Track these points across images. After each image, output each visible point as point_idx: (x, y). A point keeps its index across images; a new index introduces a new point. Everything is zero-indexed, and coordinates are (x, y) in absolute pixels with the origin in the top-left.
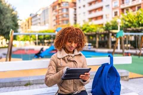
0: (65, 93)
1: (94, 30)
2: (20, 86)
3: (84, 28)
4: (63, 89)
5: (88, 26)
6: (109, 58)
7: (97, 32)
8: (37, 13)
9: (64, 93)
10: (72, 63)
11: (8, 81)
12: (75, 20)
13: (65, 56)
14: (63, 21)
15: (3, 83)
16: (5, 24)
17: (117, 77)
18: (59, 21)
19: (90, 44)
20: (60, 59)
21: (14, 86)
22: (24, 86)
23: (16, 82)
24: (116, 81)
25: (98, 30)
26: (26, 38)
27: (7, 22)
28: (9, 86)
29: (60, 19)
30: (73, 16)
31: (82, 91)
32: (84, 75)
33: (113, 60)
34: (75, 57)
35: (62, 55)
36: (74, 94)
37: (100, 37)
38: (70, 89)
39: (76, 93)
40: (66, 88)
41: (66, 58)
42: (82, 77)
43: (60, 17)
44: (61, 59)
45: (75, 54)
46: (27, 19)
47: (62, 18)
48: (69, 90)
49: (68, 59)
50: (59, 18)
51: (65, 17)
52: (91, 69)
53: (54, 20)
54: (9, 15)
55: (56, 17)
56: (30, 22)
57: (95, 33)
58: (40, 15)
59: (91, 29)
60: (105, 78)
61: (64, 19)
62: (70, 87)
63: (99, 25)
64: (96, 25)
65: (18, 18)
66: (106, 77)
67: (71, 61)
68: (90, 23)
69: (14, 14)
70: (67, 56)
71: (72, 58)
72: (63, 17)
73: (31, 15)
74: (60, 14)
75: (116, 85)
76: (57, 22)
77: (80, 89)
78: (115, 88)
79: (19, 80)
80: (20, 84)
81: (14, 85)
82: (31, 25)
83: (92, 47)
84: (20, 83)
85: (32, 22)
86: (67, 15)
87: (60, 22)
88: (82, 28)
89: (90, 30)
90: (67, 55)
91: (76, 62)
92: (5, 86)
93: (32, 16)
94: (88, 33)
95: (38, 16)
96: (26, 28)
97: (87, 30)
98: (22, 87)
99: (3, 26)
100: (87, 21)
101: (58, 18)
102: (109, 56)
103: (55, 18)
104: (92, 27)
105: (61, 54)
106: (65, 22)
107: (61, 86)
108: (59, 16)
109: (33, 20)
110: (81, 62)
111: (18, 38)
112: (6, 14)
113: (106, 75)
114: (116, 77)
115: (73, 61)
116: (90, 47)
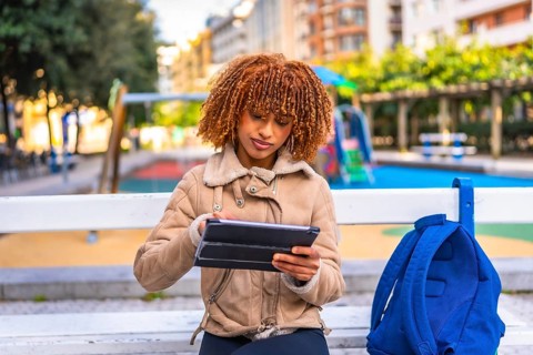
0: (225, 330)
1: (482, 74)
2: (125, 298)
3: (432, 64)
4: (219, 315)
5: (453, 54)
6: (457, 190)
7: (497, 83)
8: (231, 11)
9: (221, 333)
10: (262, 209)
11: (83, 277)
12: (397, 34)
13: (234, 175)
14: (339, 38)
15: (64, 284)
16: (108, 61)
17: (480, 280)
18: (323, 40)
19: (462, 137)
20: (214, 188)
21: (103, 299)
22: (139, 302)
23: (110, 283)
24: (474, 298)
25: (503, 73)
26: (190, 116)
27: (117, 56)
28: (87, 298)
29: (329, 33)
30: (387, 14)
31: (301, 330)
32: (290, 253)
33: (472, 204)
34: (279, 183)
35: (224, 173)
36: (258, 337)
37: (518, 105)
38: (245, 315)
39: (265, 335)
40: (229, 312)
41: (237, 187)
42: (281, 264)
43: (328, 21)
44: (219, 190)
45: (279, 172)
46: (195, 37)
47: (334, 27)
48: (242, 319)
49: (243, 190)
50: (323, 29)
51: (353, 23)
52: (319, 230)
53: (304, 37)
54: (122, 27)
55: (312, 24)
56: (206, 52)
57: (484, 87)
58: (244, 20)
59: (467, 70)
60: (418, 281)
61: (344, 29)
62: (244, 310)
63: (511, 47)
64: (494, 51)
65: (157, 39)
66: (422, 276)
67: (259, 199)
68: (462, 43)
69: (142, 22)
70: (242, 178)
71: (262, 184)
72: (343, 22)
73: (209, 22)
74: (328, 9)
75: (474, 317)
76: (313, 47)
77: (289, 320)
78: (466, 330)
79: (122, 275)
80: (125, 294)
81: (103, 293)
82: (213, 62)
83: (471, 150)
84: (126, 290)
85: (213, 49)
86: (360, 12)
87: (329, 45)
88: (425, 65)
89: (459, 73)
90: (244, 171)
91: (277, 204)
92: (73, 297)
93: (215, 24)
94: (453, 89)
95: (237, 24)
96: (190, 77)
97: (449, 73)
98: (130, 302)
99: (100, 72)
100: (451, 30)
101: (318, 26)
102: (456, 184)
103: (304, 28)
104: (475, 60)
105: (221, 170)
106: (349, 41)
107: (215, 301)
108: (322, 16)
109: (218, 40)
110: (302, 205)
111: (161, 115)
112: (113, 22)
113: (423, 269)
114: (477, 282)
115: (268, 200)
116: (458, 151)
